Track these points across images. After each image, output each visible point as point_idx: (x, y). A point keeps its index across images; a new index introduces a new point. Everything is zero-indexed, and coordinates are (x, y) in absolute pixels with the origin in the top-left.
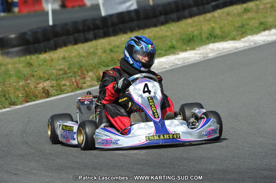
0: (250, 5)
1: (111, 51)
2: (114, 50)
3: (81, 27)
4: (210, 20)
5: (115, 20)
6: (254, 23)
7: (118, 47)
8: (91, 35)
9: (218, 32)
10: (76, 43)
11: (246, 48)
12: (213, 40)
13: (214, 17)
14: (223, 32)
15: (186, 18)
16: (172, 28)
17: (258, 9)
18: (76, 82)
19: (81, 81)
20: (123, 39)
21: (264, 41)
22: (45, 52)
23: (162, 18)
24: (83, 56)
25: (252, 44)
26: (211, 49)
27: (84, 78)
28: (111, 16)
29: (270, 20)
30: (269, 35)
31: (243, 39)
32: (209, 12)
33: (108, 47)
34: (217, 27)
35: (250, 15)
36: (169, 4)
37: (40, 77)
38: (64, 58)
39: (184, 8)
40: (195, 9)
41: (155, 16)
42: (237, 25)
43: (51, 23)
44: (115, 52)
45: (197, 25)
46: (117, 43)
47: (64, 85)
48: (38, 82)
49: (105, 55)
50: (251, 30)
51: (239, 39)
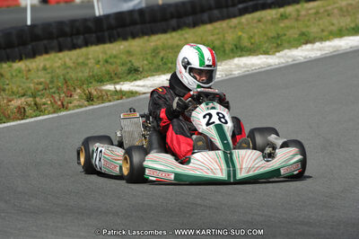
0: (289, 9)
1: (106, 61)
2: (110, 60)
3: (67, 30)
4: (235, 27)
5: (113, 22)
6: (293, 33)
7: (115, 57)
8: (80, 40)
9: (246, 43)
10: (60, 50)
11: (281, 65)
12: (240, 54)
14: (252, 44)
15: (204, 23)
16: (187, 36)
17: (298, 16)
18: (60, 100)
19: (67, 99)
20: (122, 47)
21: (305, 58)
22: (21, 59)
23: (174, 22)
24: (70, 67)
25: (290, 60)
26: (236, 65)
27: (71, 96)
28: (107, 17)
29: (314, 30)
30: (313, 50)
31: (277, 54)
32: (235, 16)
33: (102, 57)
34: (244, 36)
35: (287, 23)
37: (13, 92)
38: (45, 69)
39: (203, 11)
40: (216, 12)
41: (165, 19)
43: (29, 23)
44: (111, 64)
45: (218, 34)
46: (114, 53)
47: (44, 104)
48: (11, 98)
49: (98, 66)
50: (289, 42)
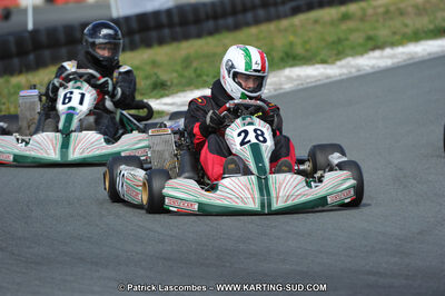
0: (352, 8)
4: (286, 30)
9: (299, 50)
11: (343, 77)
12: (291, 63)
13: (293, 25)
14: (306, 51)
15: (248, 25)
17: (365, 15)
20: (145, 56)
21: (373, 67)
22: (20, 72)
23: (210, 25)
25: (353, 70)
28: (127, 19)
30: (382, 57)
31: (338, 63)
34: (297, 41)
35: (350, 24)
39: (245, 10)
41: (197, 21)
42: (330, 39)
43: (30, 26)
45: (265, 38)
50: (353, 48)
51: (333, 63)
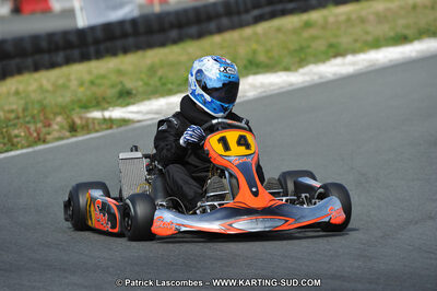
0: (315, 16)
1: (92, 83)
2: (98, 81)
3: (44, 44)
4: (249, 39)
5: (100, 34)
6: (320, 45)
7: (103, 77)
8: (60, 57)
9: (262, 57)
10: (36, 68)
11: (306, 84)
12: (254, 70)
13: (256, 34)
14: (269, 58)
15: (211, 33)
16: (190, 50)
17: (326, 22)
18: (36, 130)
19: (44, 130)
20: (111, 65)
21: (335, 74)
23: (174, 34)
24: (47, 91)
25: (316, 77)
26: (250, 85)
27: (49, 125)
28: (92, 29)
29: (345, 40)
30: (344, 64)
31: (301, 71)
32: (247, 24)
33: (87, 78)
34: (260, 49)
35: (312, 32)
36: (185, 11)
38: (17, 93)
39: (209, 19)
40: (225, 21)
41: (162, 30)
42: (292, 47)
44: (99, 85)
46: (102, 72)
47: (16, 136)
49: (82, 89)
50: (315, 56)
51: (296, 70)
